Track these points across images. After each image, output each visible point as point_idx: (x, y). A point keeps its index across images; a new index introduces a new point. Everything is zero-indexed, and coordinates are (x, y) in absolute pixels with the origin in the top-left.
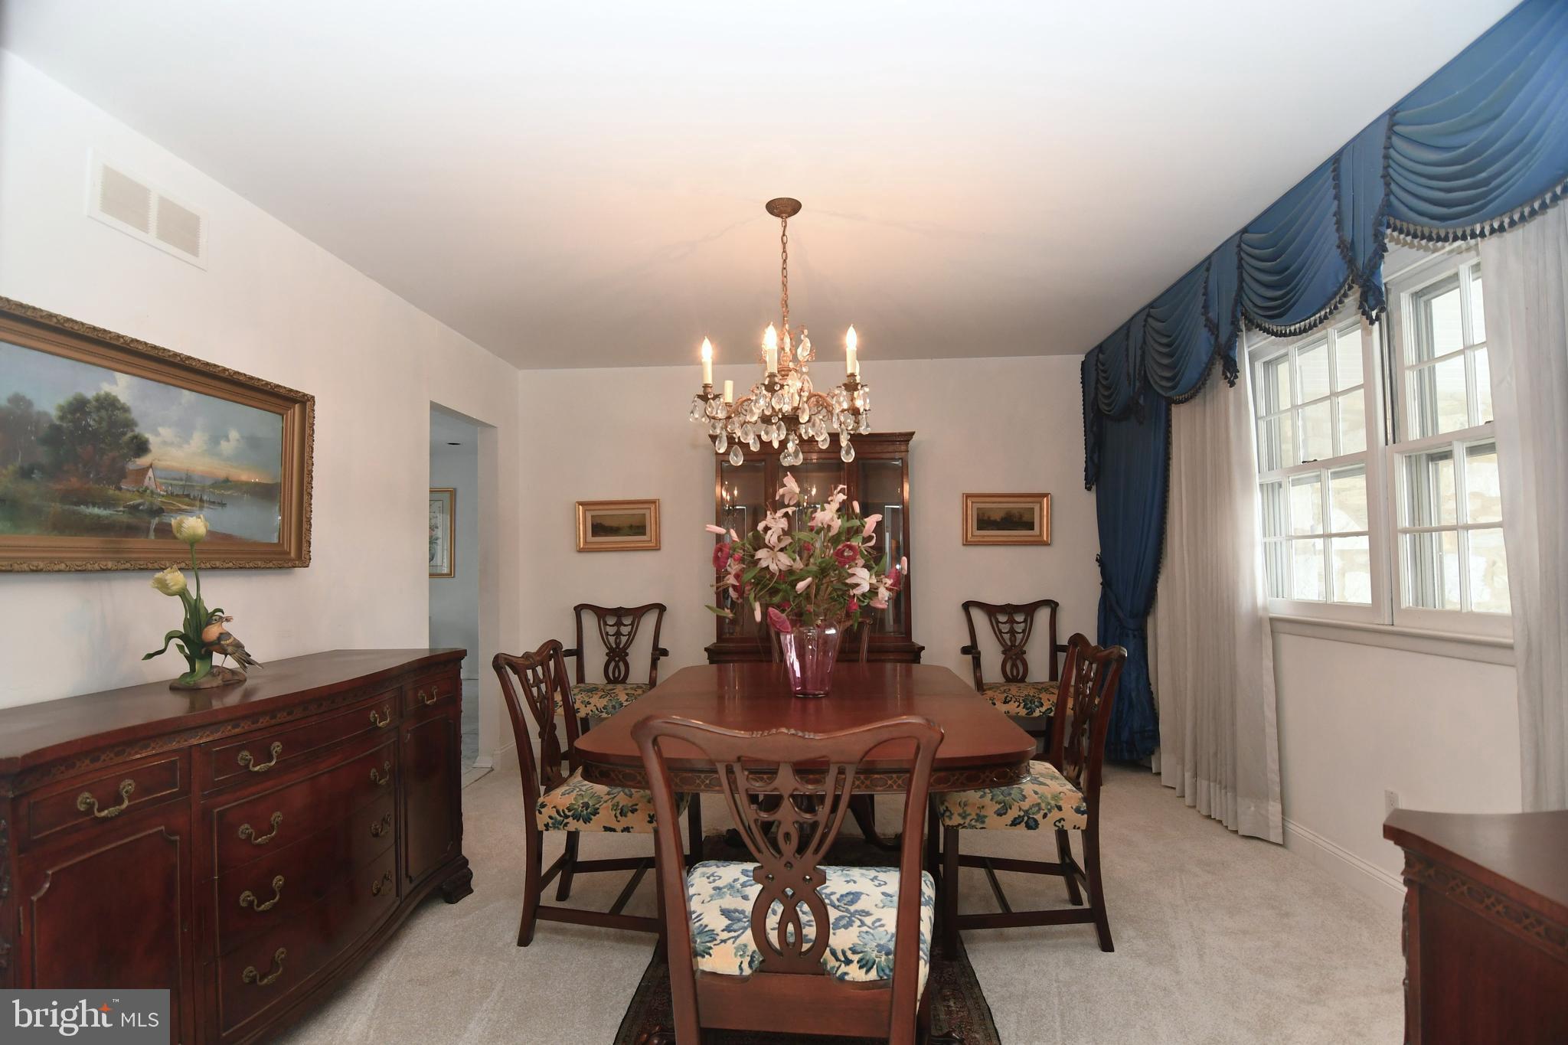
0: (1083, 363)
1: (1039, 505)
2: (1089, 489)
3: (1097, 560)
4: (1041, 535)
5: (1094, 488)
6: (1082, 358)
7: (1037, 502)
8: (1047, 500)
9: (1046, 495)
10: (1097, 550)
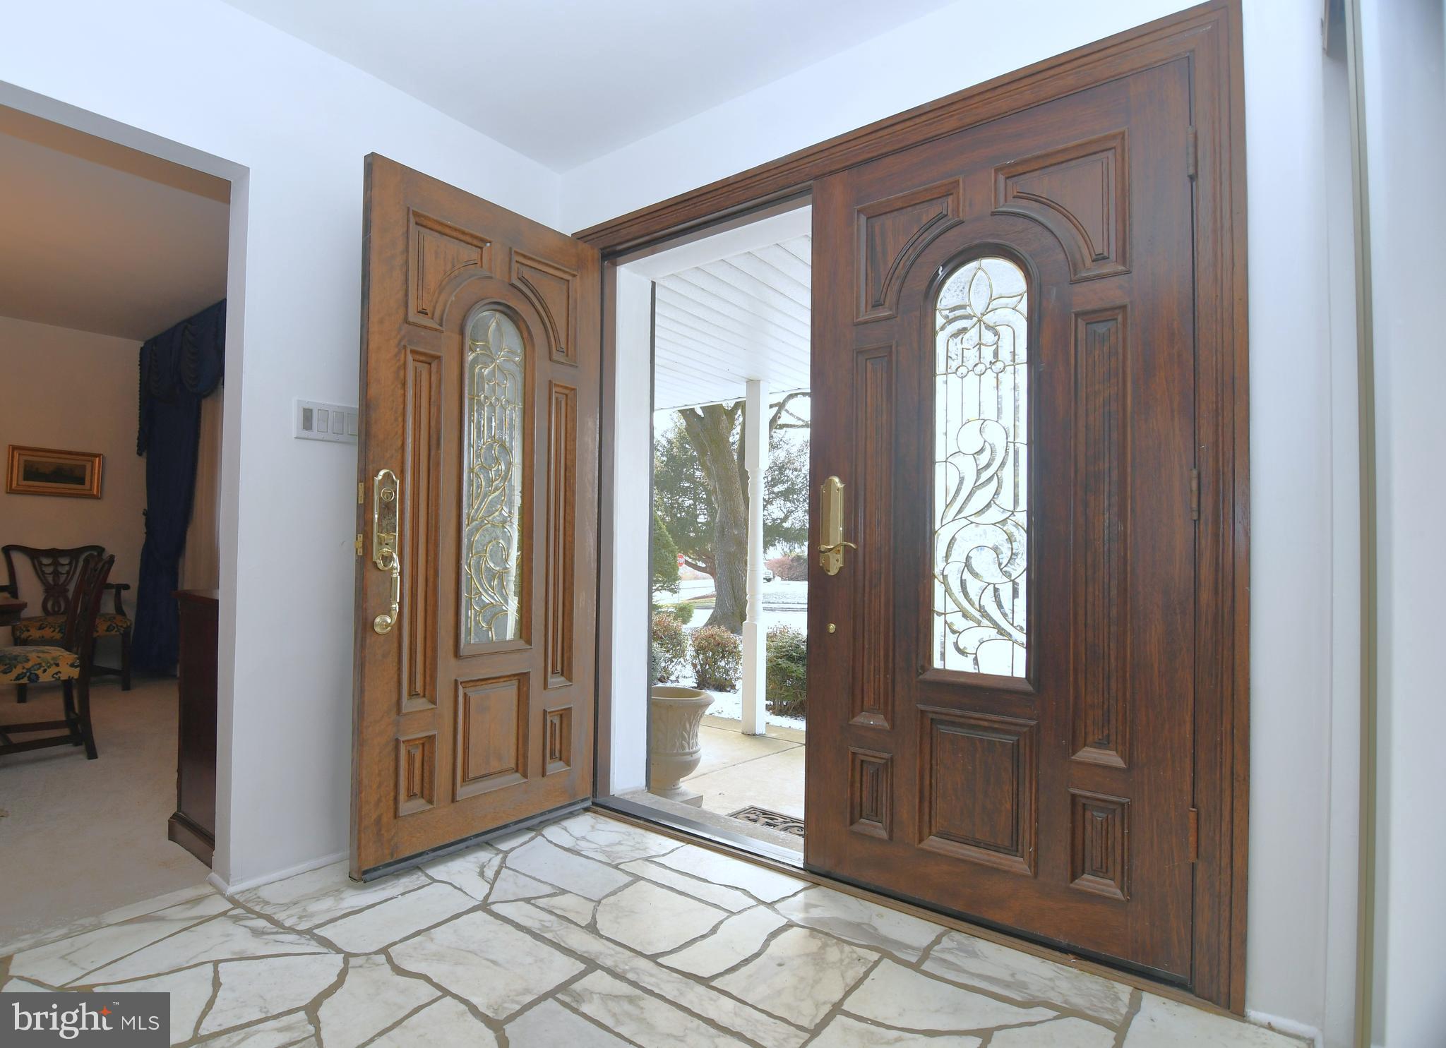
0: (142, 349)
1: (90, 463)
2: (140, 454)
3: (144, 514)
4: (91, 489)
5: (145, 454)
6: (141, 344)
7: (89, 461)
8: (99, 460)
9: (98, 456)
10: (144, 505)
